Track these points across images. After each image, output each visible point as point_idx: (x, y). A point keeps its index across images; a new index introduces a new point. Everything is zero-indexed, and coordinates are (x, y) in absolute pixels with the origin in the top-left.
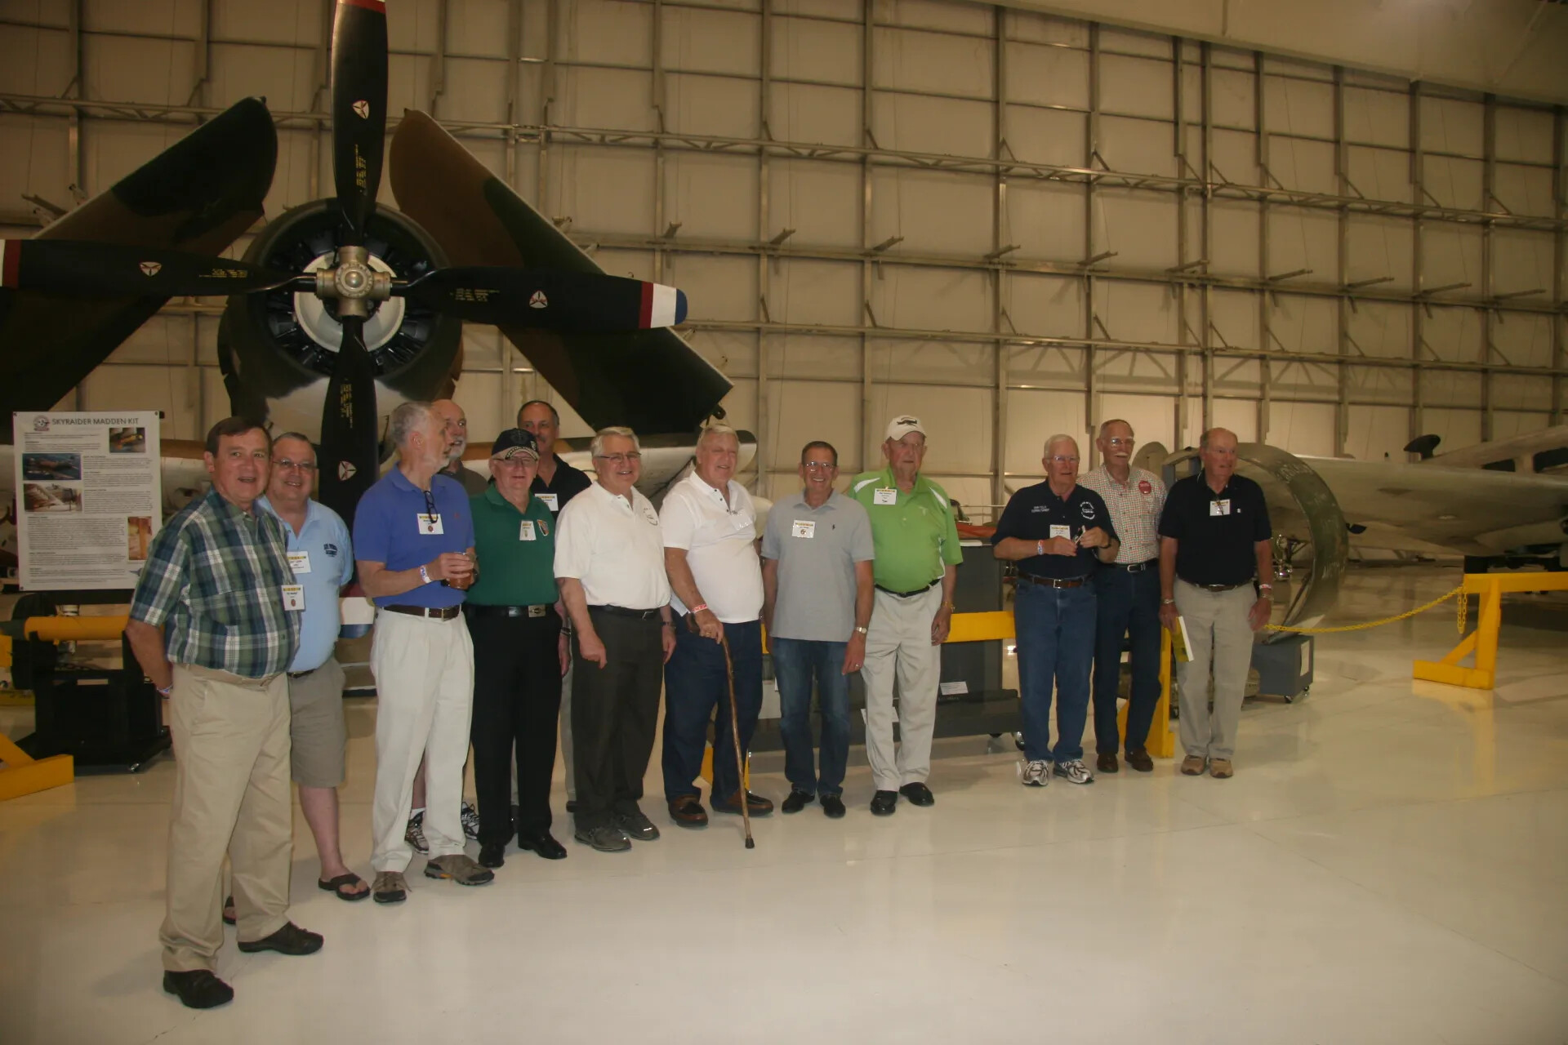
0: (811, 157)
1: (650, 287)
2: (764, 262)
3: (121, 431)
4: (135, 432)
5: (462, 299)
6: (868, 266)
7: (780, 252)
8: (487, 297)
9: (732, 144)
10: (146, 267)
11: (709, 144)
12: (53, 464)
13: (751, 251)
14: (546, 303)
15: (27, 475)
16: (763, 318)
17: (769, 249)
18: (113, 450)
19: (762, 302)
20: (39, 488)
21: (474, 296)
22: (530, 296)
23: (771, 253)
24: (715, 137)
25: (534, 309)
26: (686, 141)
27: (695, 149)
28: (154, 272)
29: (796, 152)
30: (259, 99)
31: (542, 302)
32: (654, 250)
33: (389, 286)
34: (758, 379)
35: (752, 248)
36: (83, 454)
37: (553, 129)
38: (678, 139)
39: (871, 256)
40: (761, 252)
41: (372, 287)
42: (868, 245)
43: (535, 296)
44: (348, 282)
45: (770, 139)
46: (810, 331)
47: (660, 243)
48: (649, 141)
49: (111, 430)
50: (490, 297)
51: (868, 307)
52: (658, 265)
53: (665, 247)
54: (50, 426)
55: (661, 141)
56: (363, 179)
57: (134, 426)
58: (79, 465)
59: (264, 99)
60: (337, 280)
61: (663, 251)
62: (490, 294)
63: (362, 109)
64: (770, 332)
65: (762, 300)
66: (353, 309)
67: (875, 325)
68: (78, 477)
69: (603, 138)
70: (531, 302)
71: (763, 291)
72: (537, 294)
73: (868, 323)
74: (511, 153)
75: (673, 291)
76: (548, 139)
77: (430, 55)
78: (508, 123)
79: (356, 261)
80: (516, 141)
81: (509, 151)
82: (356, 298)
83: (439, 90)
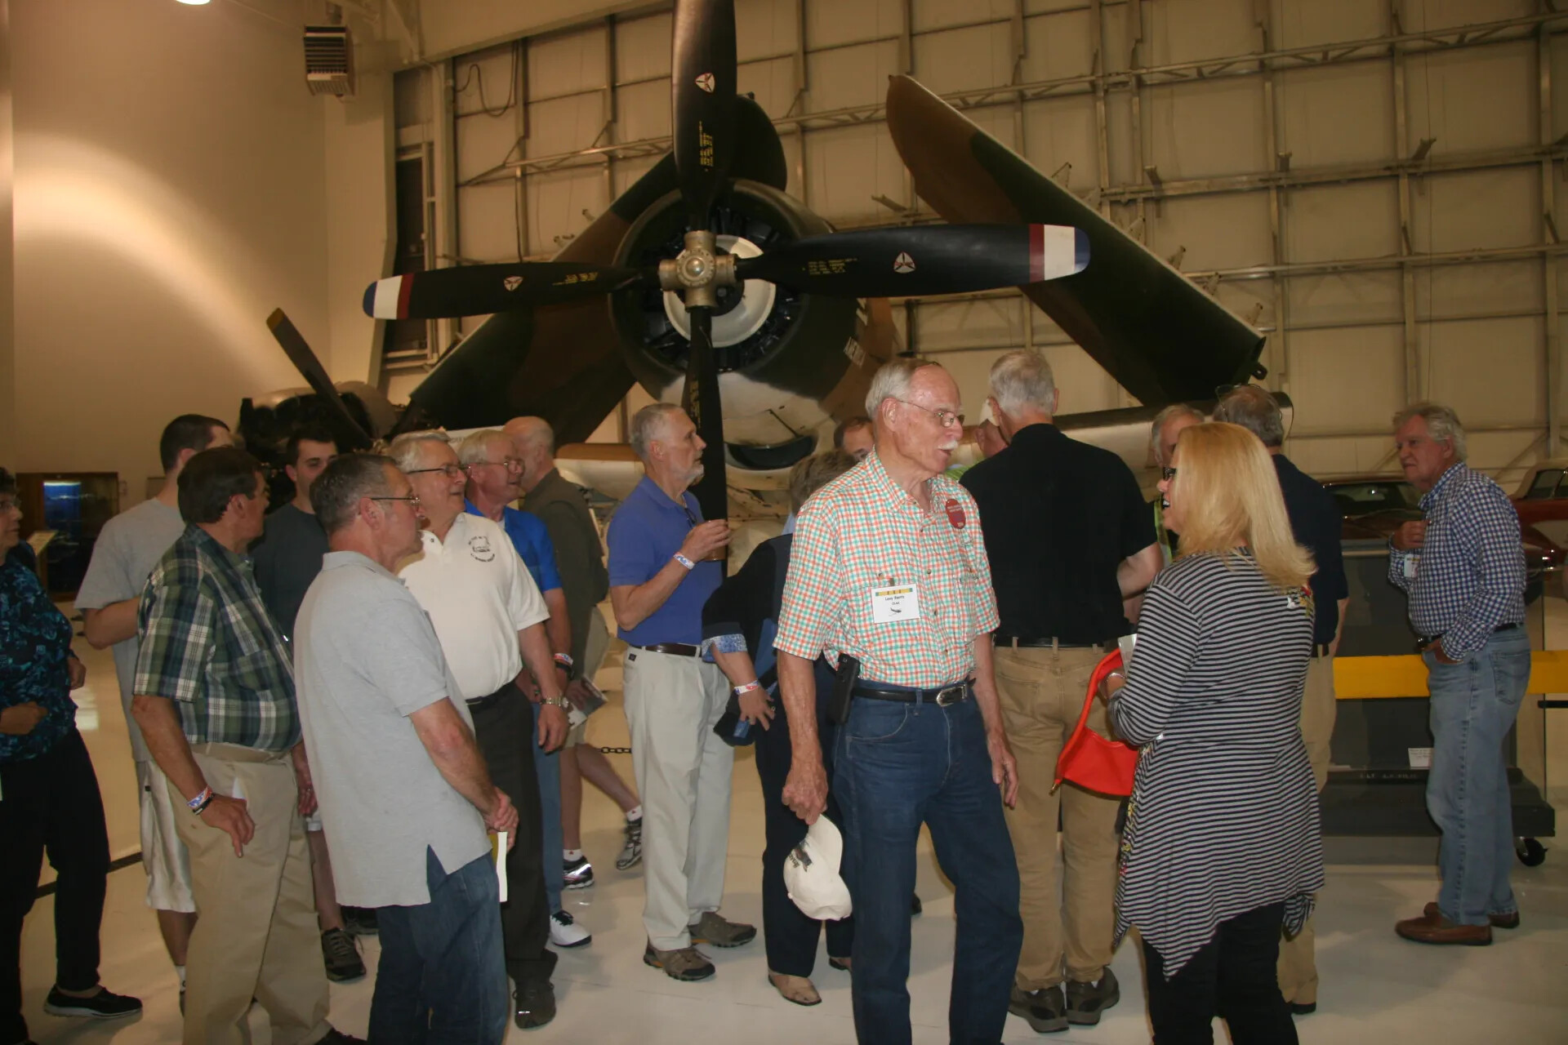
0: (1461, 44)
2: (1404, 182)
5: (819, 273)
6: (1547, 168)
7: (1426, 169)
8: (844, 268)
9: (1356, 48)
10: (510, 282)
11: (1325, 54)
13: (1388, 173)
14: (913, 266)
16: (1405, 252)
17: (1410, 167)
19: (1404, 233)
21: (828, 266)
22: (894, 261)
23: (1412, 171)
24: (1330, 45)
25: (899, 274)
26: (1295, 56)
27: (1311, 64)
28: (515, 286)
29: (1440, 42)
30: (747, 97)
31: (908, 265)
32: (1267, 189)
33: (732, 269)
34: (1404, 323)
35: (1388, 168)
37: (1144, 71)
38: (1284, 56)
39: (1551, 153)
40: (1401, 171)
41: (714, 272)
42: (1547, 139)
43: (900, 259)
44: (691, 271)
45: (1401, 33)
46: (1469, 258)
47: (1273, 180)
48: (1255, 66)
50: (847, 265)
51: (1548, 217)
52: (1274, 205)
53: (1282, 182)
55: (1266, 62)
56: (708, 157)
59: (752, 95)
60: (678, 271)
61: (1279, 188)
62: (846, 263)
63: (707, 82)
64: (1416, 266)
65: (1404, 229)
66: (700, 299)
67: (1557, 240)
69: (1199, 71)
70: (896, 267)
71: (1405, 217)
72: (901, 257)
73: (1549, 239)
74: (1101, 106)
75: (1070, 231)
76: (1140, 83)
77: (1008, 20)
78: (1092, 74)
79: (699, 247)
80: (1106, 92)
81: (1098, 104)
82: (700, 286)
83: (1021, 54)
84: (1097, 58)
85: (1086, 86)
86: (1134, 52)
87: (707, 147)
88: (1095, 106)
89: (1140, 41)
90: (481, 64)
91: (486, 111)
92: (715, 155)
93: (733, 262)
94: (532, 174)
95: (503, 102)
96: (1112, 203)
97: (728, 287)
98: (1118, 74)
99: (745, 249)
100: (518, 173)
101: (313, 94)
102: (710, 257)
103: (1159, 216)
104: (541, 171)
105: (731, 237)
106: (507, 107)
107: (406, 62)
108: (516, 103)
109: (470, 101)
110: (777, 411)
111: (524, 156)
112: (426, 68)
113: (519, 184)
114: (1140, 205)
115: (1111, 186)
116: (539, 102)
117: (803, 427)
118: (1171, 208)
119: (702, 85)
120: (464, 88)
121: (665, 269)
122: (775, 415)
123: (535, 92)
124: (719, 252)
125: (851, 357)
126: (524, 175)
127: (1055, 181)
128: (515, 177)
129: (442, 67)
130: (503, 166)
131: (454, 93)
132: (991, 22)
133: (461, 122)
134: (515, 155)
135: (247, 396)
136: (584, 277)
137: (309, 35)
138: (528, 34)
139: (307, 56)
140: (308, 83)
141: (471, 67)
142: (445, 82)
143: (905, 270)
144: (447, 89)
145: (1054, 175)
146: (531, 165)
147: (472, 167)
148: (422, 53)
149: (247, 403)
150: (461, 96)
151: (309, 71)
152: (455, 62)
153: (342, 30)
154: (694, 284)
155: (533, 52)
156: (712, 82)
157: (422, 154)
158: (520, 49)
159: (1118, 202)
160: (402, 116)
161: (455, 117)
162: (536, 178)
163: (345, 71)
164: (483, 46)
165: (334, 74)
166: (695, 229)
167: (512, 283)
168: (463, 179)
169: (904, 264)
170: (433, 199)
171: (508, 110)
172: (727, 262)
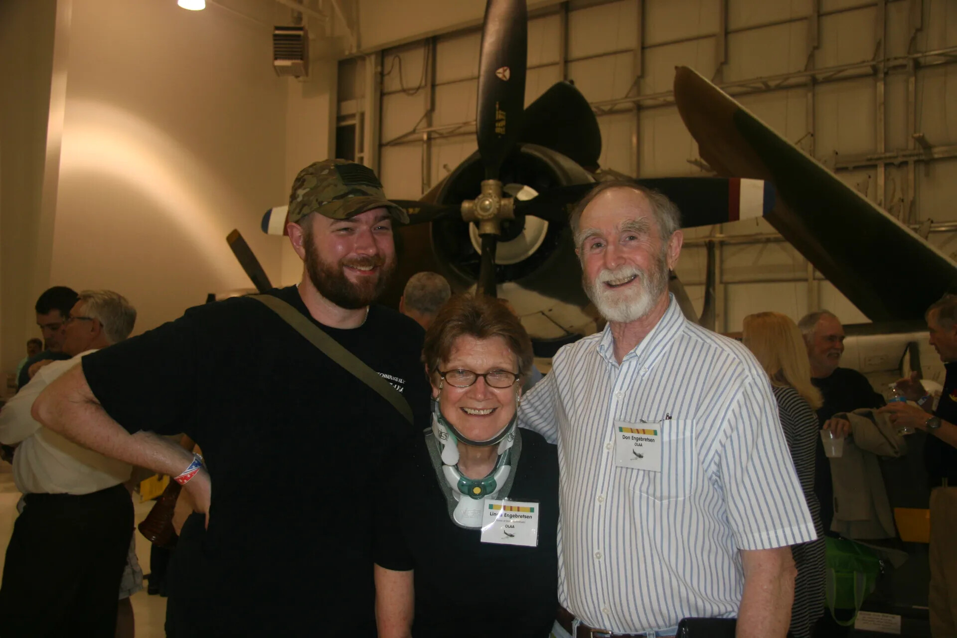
30: (569, 83)
33: (512, 207)
41: (499, 210)
44: (484, 209)
56: (501, 127)
59: (572, 82)
60: (475, 208)
63: (504, 73)
66: (489, 229)
74: (881, 86)
75: (760, 183)
76: (918, 66)
77: (805, 18)
78: (873, 59)
79: (490, 191)
80: (886, 74)
81: (878, 84)
82: (488, 220)
83: (815, 46)
84: (879, 45)
85: (869, 70)
86: (913, 40)
88: (875, 87)
89: (919, 30)
90: (401, 55)
91: (404, 91)
92: (507, 127)
93: (514, 203)
94: (435, 138)
95: (417, 84)
96: (887, 165)
97: (511, 221)
98: (896, 59)
99: (527, 194)
100: (425, 137)
101: (278, 75)
102: (496, 199)
103: (927, 175)
104: (442, 136)
105: (518, 185)
106: (418, 88)
107: (347, 53)
108: (426, 85)
109: (392, 83)
110: (547, 313)
111: (430, 124)
112: (363, 58)
113: (425, 146)
114: (911, 167)
115: (886, 151)
116: (444, 84)
117: (572, 327)
118: (941, 169)
119: (500, 76)
120: (389, 73)
121: (466, 205)
122: (547, 316)
123: (441, 77)
124: (504, 195)
126: (430, 139)
128: (422, 140)
129: (373, 58)
130: (414, 132)
131: (381, 76)
132: (791, 21)
133: (386, 98)
134: (424, 123)
135: (211, 292)
137: (277, 32)
138: (437, 34)
139: (275, 48)
140: (275, 67)
141: (394, 59)
142: (376, 67)
144: (376, 73)
146: (435, 132)
147: (392, 131)
148: (359, 46)
149: (211, 297)
150: (386, 78)
151: (276, 59)
152: (384, 53)
153: (301, 29)
154: (485, 218)
155: (441, 48)
156: (507, 74)
157: (356, 121)
158: (431, 46)
159: (892, 164)
160: (343, 94)
161: (382, 95)
162: (438, 141)
163: (302, 59)
164: (403, 42)
165: (294, 61)
166: (489, 178)
168: (385, 141)
170: (362, 155)
171: (420, 91)
172: (507, 203)
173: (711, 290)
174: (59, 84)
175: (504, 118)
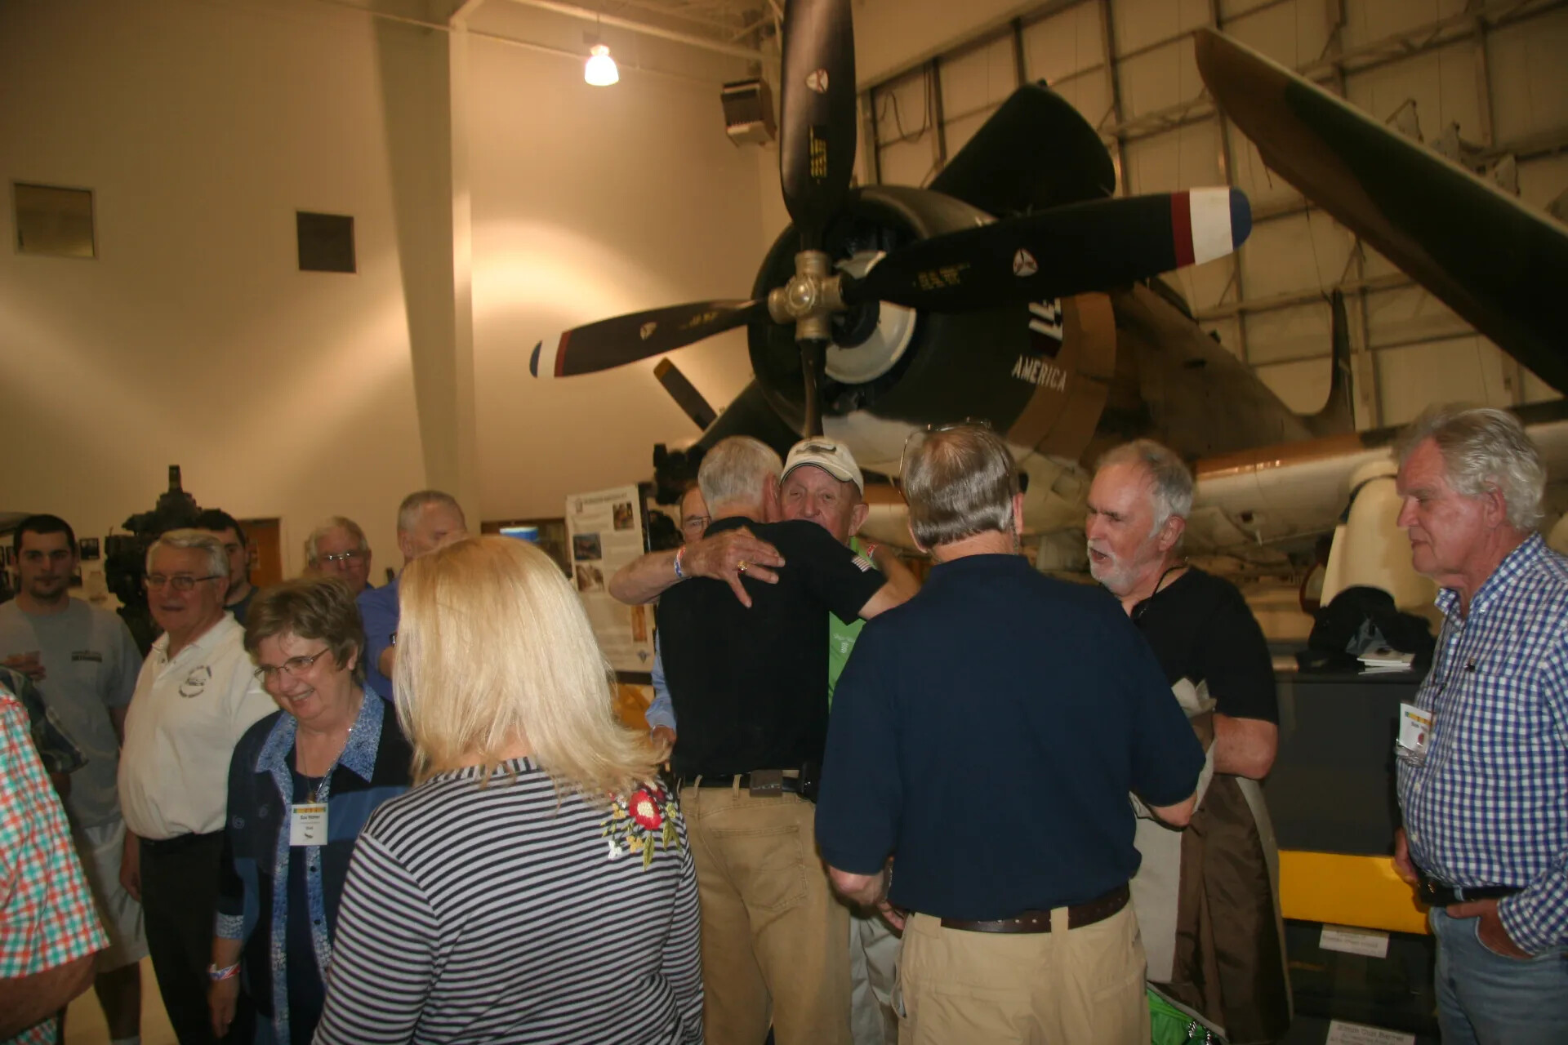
1: (1184, 199)
3: (618, 507)
4: (626, 506)
5: (931, 287)
8: (958, 276)
12: (587, 545)
14: (1035, 265)
15: (578, 558)
18: (617, 527)
20: (584, 570)
21: (941, 277)
22: (1011, 262)
25: (1020, 276)
28: (649, 333)
31: (1029, 264)
36: (603, 533)
41: (818, 298)
43: (1018, 258)
44: (798, 299)
49: (614, 507)
50: (961, 274)
54: (584, 506)
57: (624, 501)
58: (599, 545)
60: (786, 300)
62: (960, 271)
66: (811, 330)
68: (599, 556)
70: (1015, 269)
72: (1019, 255)
79: (808, 270)
82: (807, 316)
87: (820, 155)
90: (897, 92)
91: (904, 138)
92: (830, 163)
93: (837, 285)
95: (920, 126)
101: (737, 145)
102: (819, 281)
106: (923, 132)
108: (931, 126)
109: (888, 131)
116: (954, 121)
119: (813, 85)
120: (883, 118)
121: (775, 296)
123: (950, 111)
125: (1033, 380)
127: (1392, 130)
131: (874, 124)
133: (882, 154)
135: (660, 441)
136: (707, 317)
137: (728, 91)
138: (938, 53)
139: (726, 111)
140: (732, 138)
141: (888, 96)
142: (864, 113)
143: (1026, 271)
144: (864, 122)
145: (1388, 121)
149: (660, 450)
150: (881, 127)
151: (729, 124)
152: (875, 91)
153: (759, 81)
154: (801, 313)
155: (945, 73)
156: (825, 81)
158: (933, 71)
161: (878, 148)
163: (761, 119)
164: (896, 74)
165: (751, 125)
166: (808, 249)
167: (646, 331)
169: (1024, 263)
171: (926, 135)
172: (833, 284)
173: (1341, 364)
174: (462, 209)
175: (825, 151)
